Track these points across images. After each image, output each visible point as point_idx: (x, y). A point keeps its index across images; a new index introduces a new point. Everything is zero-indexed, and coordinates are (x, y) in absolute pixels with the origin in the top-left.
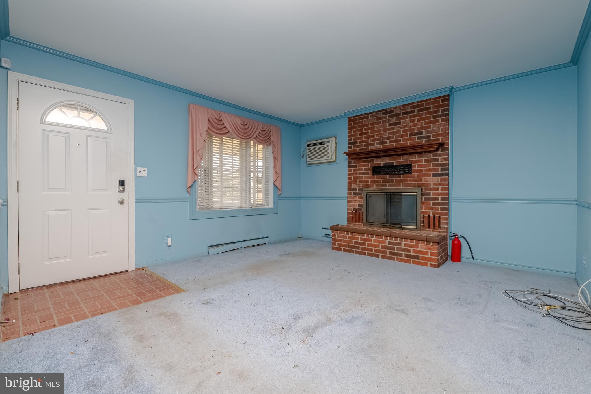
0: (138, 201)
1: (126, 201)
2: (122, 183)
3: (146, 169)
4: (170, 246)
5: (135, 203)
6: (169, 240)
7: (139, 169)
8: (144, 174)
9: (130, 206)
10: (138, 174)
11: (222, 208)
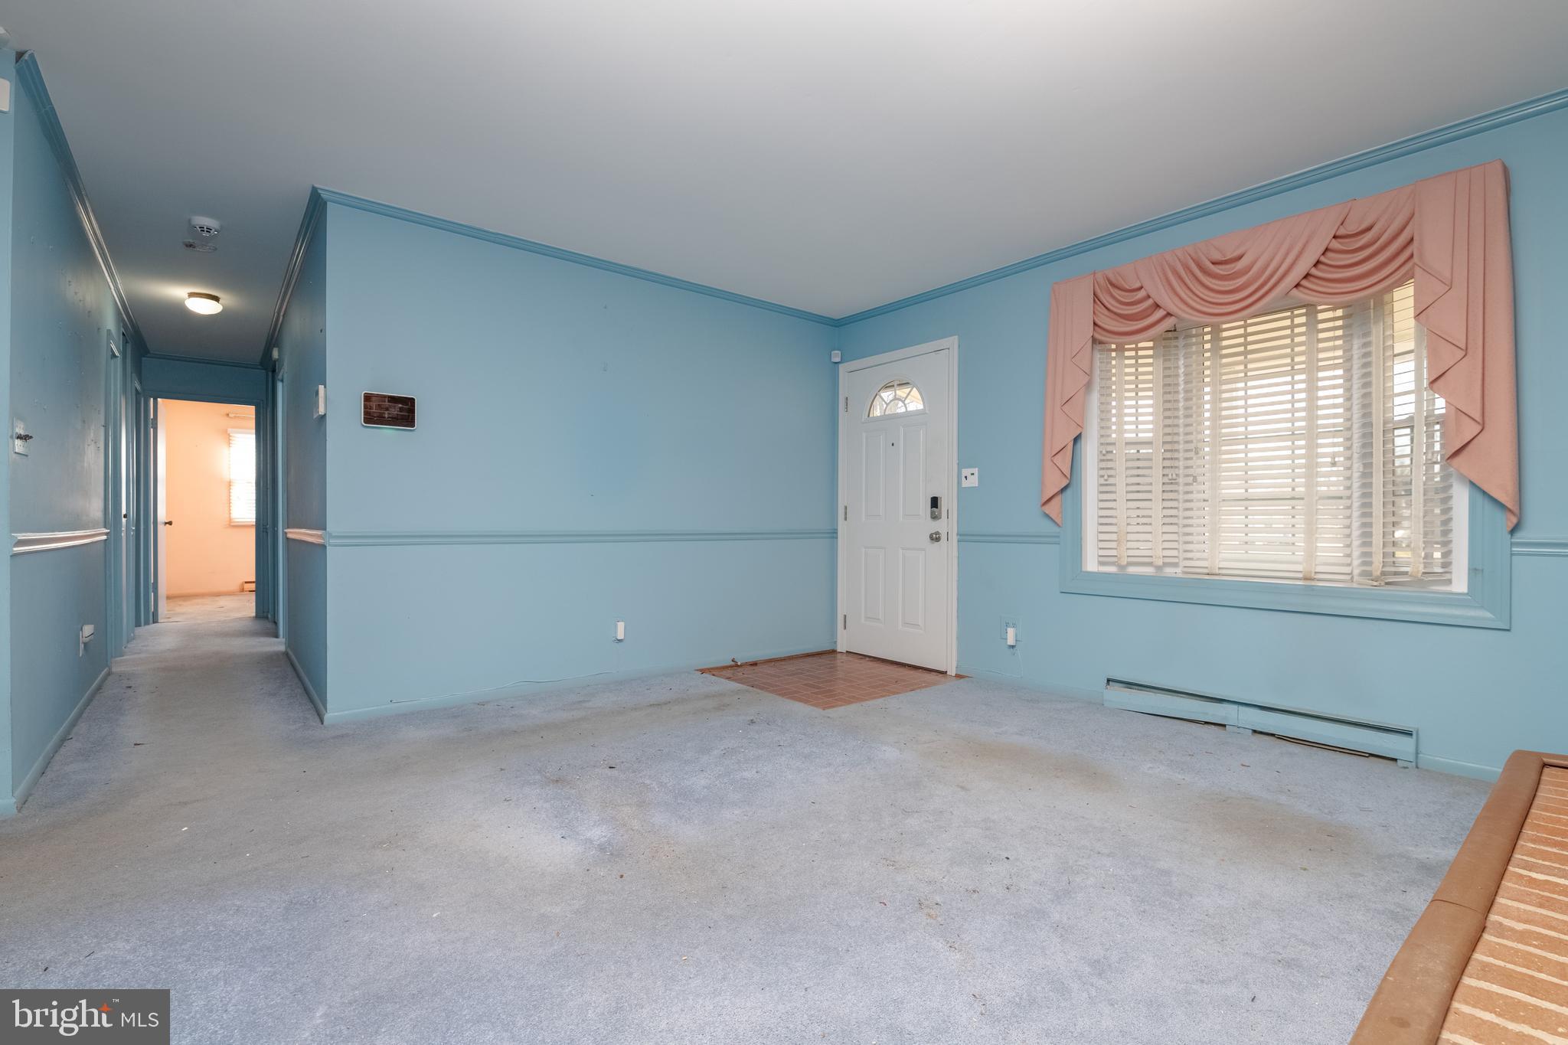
0: (964, 537)
1: (944, 537)
2: (935, 502)
3: (976, 471)
4: (1013, 647)
5: (958, 541)
6: (1011, 632)
7: (966, 472)
8: (973, 482)
9: (949, 549)
10: (965, 484)
11: (1214, 572)
